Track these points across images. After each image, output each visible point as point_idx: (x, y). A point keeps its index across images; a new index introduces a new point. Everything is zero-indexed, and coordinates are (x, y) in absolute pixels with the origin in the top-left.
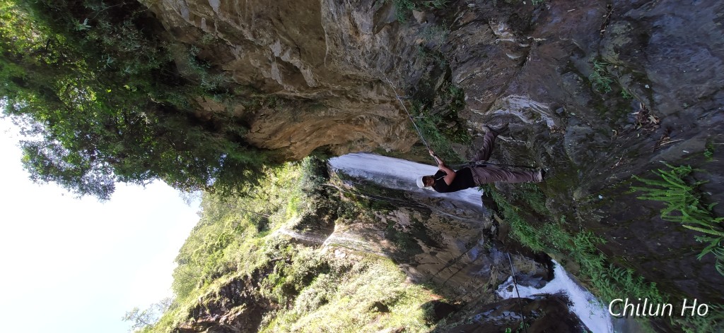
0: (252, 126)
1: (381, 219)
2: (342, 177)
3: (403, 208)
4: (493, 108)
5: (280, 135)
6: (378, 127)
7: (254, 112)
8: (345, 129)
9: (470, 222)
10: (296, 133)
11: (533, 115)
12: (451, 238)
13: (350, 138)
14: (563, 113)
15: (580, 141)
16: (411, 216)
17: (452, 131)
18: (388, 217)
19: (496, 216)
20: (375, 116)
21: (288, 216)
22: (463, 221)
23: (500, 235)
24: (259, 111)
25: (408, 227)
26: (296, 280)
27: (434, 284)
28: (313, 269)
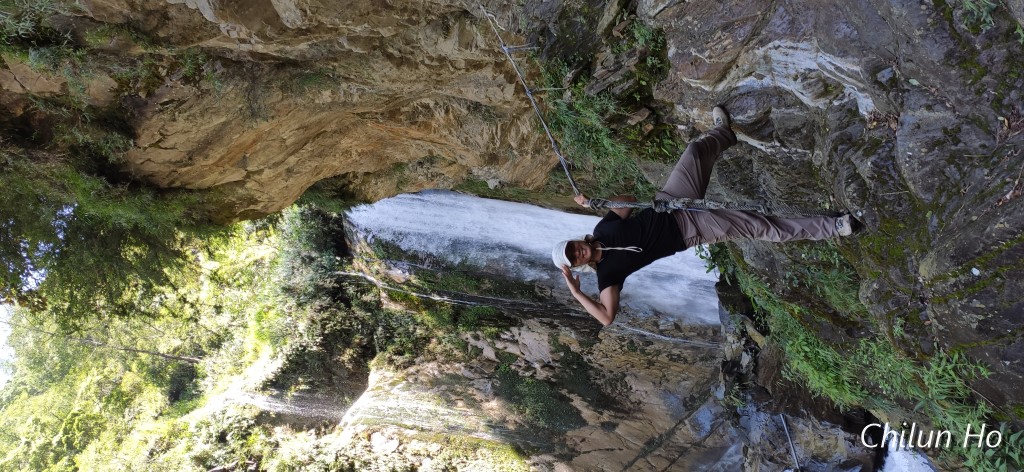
0: (139, 131)
1: (481, 351)
2: (382, 252)
3: (533, 322)
4: (733, 73)
5: (217, 153)
6: (466, 128)
7: (142, 95)
8: (384, 134)
9: (693, 348)
10: (258, 147)
11: (827, 88)
12: (649, 387)
13: (399, 156)
14: (894, 81)
15: (933, 145)
16: (554, 339)
17: (641, 133)
18: (500, 345)
19: (750, 330)
20: (459, 101)
21: (246, 358)
22: (676, 345)
23: (761, 374)
24: (157, 91)
25: (546, 366)
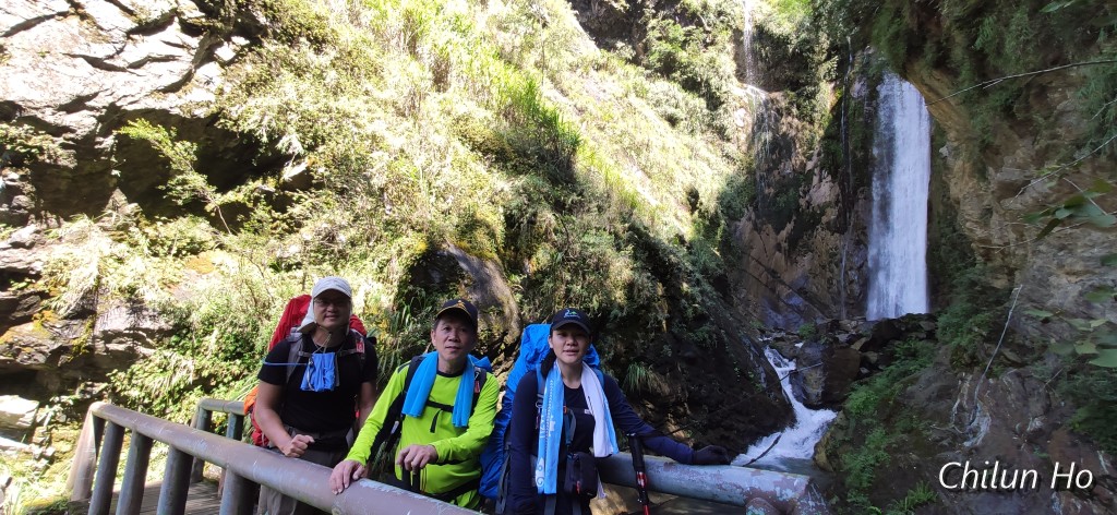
1: (810, 160)
3: (838, 190)
4: (981, 403)
12: (807, 267)
16: (828, 205)
18: (816, 171)
25: (809, 203)
26: (686, 67)
27: (740, 258)
28: (708, 85)
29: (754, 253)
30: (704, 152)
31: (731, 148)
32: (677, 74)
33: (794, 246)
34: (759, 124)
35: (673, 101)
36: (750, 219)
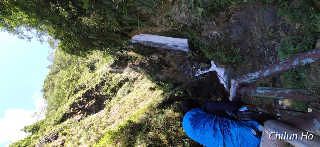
1: (146, 59)
3: (155, 54)
4: (209, 32)
12: (174, 63)
14: (221, 35)
15: (223, 39)
16: (158, 56)
18: (150, 58)
19: (193, 53)
22: (178, 56)
25: (157, 61)
26: (115, 86)
27: (169, 79)
28: (122, 81)
29: (168, 75)
30: (139, 85)
31: (140, 78)
32: (117, 89)
33: (168, 65)
34: (135, 70)
35: (124, 91)
36: (159, 75)
